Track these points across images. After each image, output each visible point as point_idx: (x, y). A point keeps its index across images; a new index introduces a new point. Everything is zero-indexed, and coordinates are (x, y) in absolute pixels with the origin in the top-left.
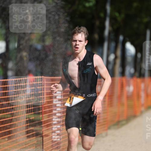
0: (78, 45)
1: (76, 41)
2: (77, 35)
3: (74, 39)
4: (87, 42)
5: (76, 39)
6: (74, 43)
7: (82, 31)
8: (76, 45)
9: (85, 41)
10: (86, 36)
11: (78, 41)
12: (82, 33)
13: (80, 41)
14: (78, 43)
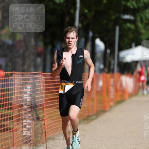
0: (71, 42)
1: (69, 38)
2: (70, 33)
3: (67, 37)
4: (77, 39)
5: (69, 37)
6: (67, 40)
7: (73, 30)
8: (69, 41)
9: (76, 38)
10: (77, 34)
11: (71, 39)
12: (74, 31)
13: (73, 38)
14: (71, 40)
